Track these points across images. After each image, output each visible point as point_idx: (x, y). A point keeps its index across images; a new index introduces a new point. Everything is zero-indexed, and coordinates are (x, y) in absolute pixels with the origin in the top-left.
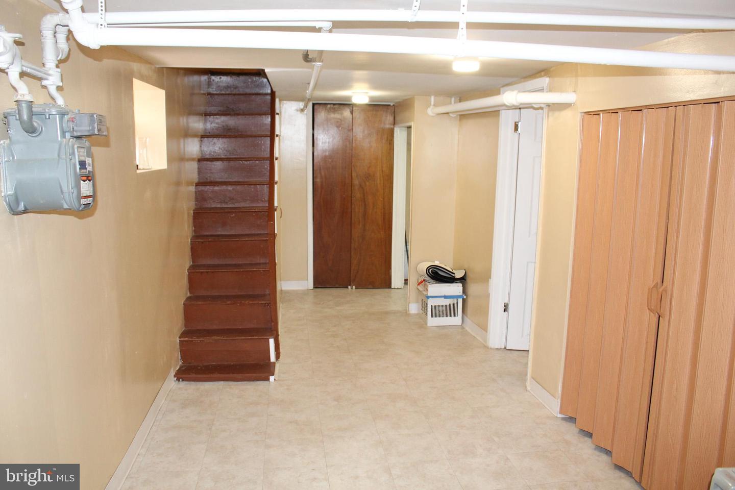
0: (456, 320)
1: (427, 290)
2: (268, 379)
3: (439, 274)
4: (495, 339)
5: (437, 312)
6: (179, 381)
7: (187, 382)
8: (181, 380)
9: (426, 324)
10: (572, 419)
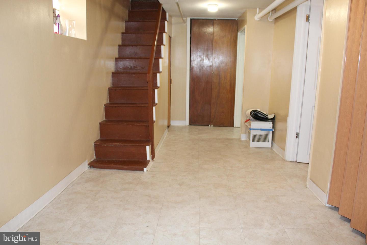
0: (268, 145)
1: (251, 125)
2: (143, 170)
3: (258, 116)
4: (290, 155)
5: (257, 139)
6: (91, 168)
7: (95, 169)
8: (92, 167)
9: (249, 146)
10: (336, 209)
